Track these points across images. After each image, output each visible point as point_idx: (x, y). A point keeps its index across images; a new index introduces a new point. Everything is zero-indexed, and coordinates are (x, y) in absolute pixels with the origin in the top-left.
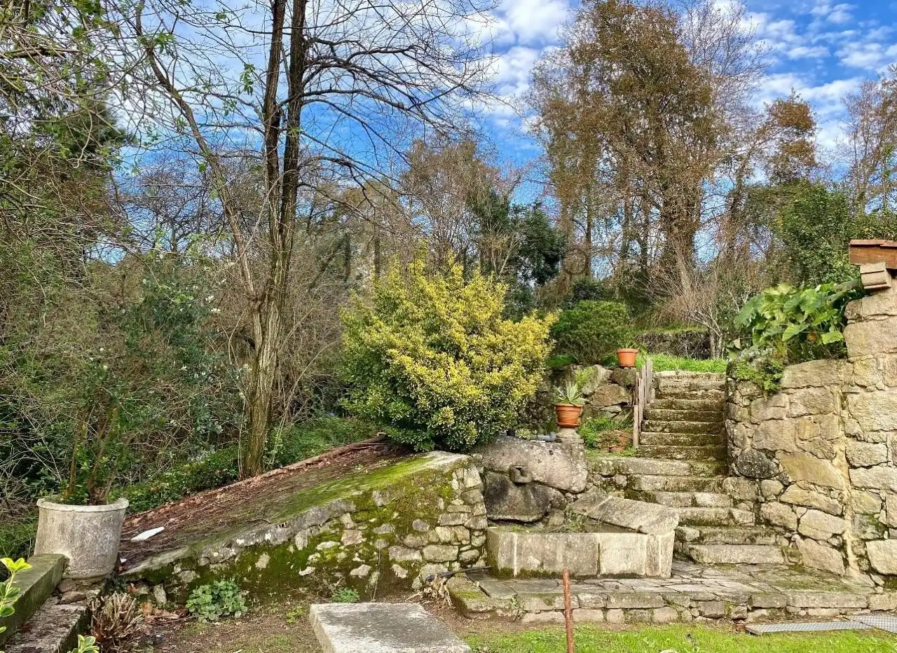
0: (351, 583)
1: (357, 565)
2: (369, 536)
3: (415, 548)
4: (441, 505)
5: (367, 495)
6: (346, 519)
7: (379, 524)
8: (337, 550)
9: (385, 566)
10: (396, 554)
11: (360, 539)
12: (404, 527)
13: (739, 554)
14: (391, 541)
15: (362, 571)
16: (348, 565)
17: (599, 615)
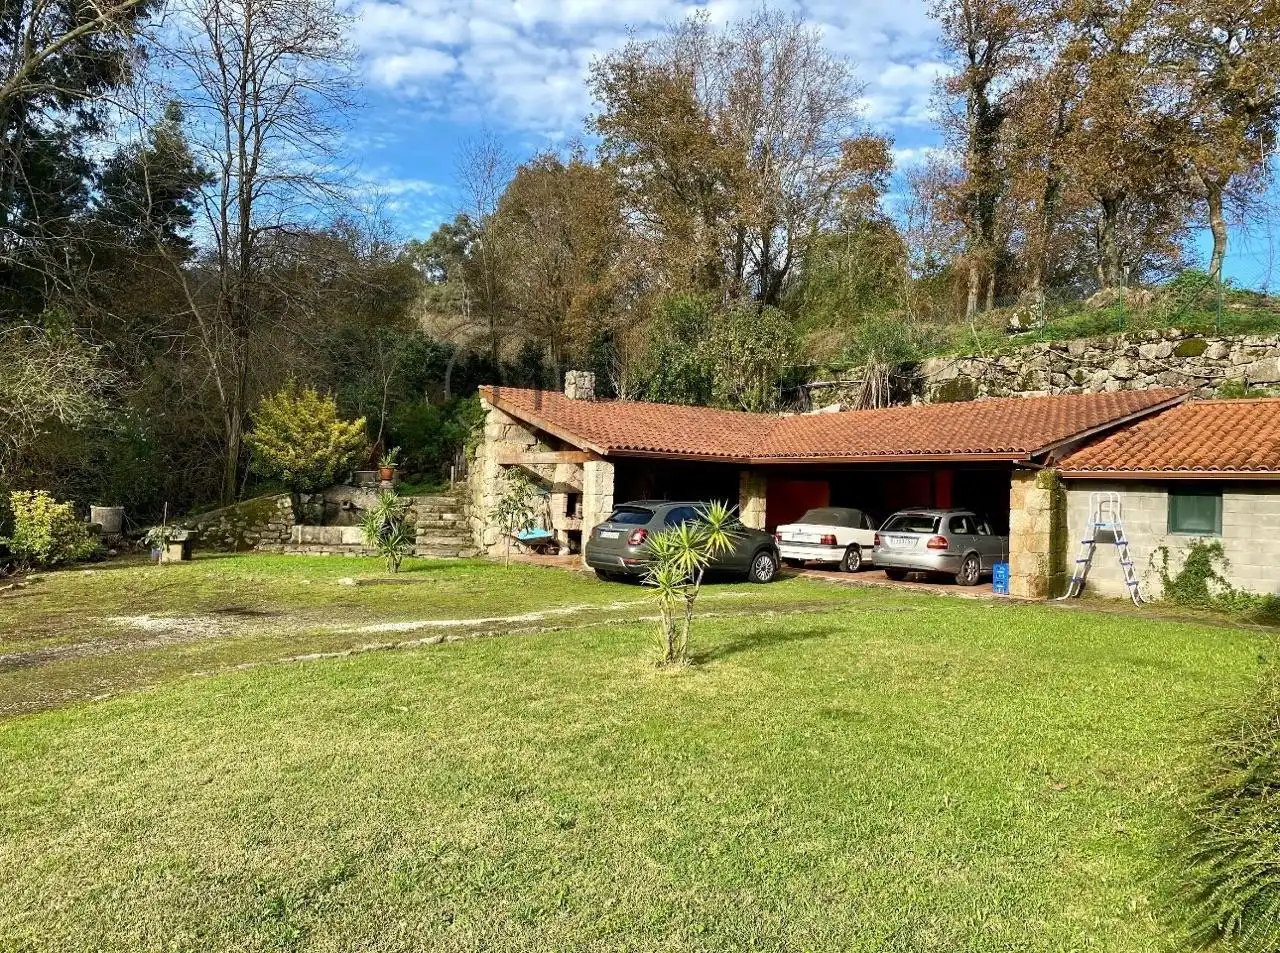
0: (225, 544)
1: (227, 537)
2: (234, 526)
3: (256, 532)
4: (270, 514)
5: (233, 509)
6: (222, 518)
7: (238, 521)
8: (218, 531)
9: (241, 538)
10: (247, 534)
11: (229, 527)
12: (251, 523)
13: (438, 541)
14: (244, 528)
15: (230, 540)
16: (222, 538)
17: (318, 554)
